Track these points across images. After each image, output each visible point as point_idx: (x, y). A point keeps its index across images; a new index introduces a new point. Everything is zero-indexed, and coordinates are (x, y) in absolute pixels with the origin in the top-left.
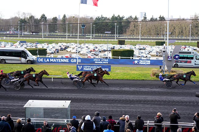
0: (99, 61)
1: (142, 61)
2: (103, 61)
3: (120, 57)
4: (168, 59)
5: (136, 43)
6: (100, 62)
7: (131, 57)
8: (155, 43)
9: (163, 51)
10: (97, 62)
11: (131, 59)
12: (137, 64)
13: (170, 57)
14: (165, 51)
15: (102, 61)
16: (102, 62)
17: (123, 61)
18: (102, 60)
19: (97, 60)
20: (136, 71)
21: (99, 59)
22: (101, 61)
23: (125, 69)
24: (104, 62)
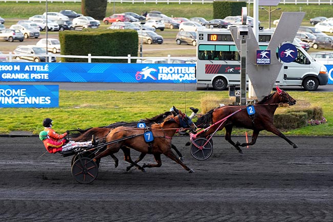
0: (17, 72)
1: (166, 69)
2: (30, 72)
3: (89, 57)
4: (260, 61)
5: (147, 7)
6: (19, 76)
7: (129, 57)
8: (212, 8)
9: (242, 33)
10: (8, 76)
11: (129, 62)
12: (149, 81)
13: (264, 54)
14: (246, 33)
15: (27, 72)
16: (26, 76)
17: (100, 69)
18: (27, 68)
19: (9, 68)
20: (146, 103)
21: (17, 64)
22: (22, 71)
23: (108, 99)
24: (33, 75)
